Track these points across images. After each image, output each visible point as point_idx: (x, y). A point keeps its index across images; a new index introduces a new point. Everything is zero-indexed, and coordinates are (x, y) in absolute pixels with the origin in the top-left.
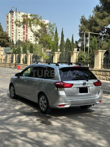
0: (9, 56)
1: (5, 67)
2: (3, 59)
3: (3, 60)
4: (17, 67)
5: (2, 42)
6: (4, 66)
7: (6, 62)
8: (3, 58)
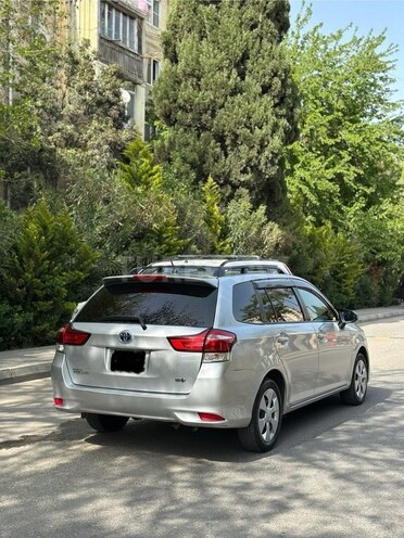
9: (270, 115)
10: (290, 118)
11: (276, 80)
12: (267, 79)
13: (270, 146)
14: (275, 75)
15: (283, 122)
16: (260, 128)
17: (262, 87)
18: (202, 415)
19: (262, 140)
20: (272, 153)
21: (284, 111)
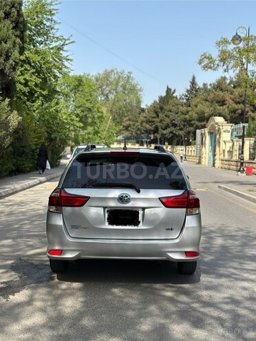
0: (238, 143)
1: (229, 169)
2: (228, 152)
3: (226, 153)
4: (245, 169)
5: (240, 111)
6: (226, 166)
7: (232, 157)
8: (228, 149)
9: (11, 35)
10: (22, 39)
11: (14, 10)
12: (8, 8)
13: (13, 57)
14: (13, 6)
15: (18, 40)
16: (5, 42)
17: (4, 13)
18: (187, 254)
19: (7, 52)
20: (15, 61)
21: (18, 33)
